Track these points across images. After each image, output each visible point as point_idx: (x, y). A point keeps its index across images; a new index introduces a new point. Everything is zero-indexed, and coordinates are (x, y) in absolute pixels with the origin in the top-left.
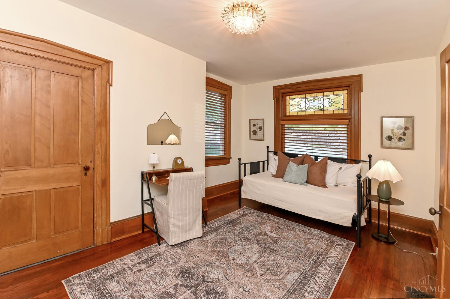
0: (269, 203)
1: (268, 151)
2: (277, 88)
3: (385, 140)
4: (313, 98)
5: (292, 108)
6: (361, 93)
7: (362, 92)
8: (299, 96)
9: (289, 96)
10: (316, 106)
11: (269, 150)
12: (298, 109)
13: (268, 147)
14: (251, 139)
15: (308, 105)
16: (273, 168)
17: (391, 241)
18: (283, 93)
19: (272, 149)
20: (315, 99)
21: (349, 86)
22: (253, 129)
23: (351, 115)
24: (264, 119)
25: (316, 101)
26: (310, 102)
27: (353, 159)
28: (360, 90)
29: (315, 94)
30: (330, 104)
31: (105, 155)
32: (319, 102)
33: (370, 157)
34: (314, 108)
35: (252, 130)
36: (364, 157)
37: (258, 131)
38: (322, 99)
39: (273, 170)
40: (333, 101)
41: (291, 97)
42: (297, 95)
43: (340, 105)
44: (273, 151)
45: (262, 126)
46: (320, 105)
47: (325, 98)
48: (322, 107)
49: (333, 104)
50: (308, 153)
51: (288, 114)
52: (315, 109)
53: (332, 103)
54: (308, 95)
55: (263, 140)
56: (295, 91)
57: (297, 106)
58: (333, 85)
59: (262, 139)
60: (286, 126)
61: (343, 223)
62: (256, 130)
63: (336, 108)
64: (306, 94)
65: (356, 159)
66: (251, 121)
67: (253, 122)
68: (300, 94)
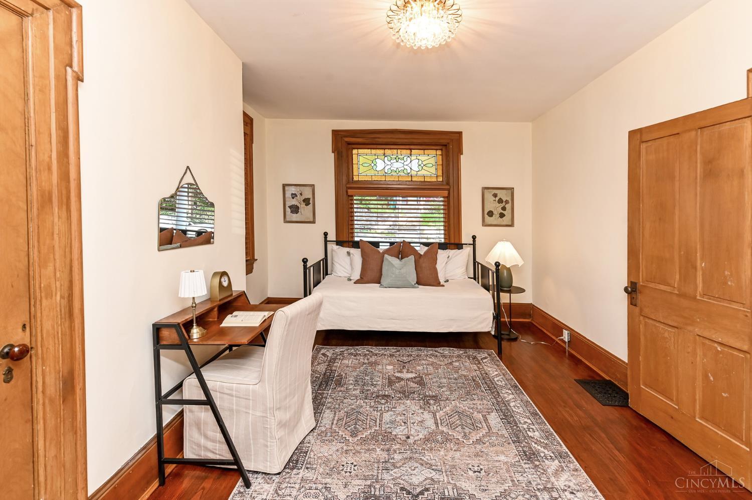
0: (370, 327)
1: (326, 241)
2: (339, 134)
3: (486, 216)
4: (395, 157)
5: (362, 169)
6: (461, 156)
7: (462, 154)
8: (374, 151)
9: (358, 149)
10: (400, 169)
11: (328, 239)
12: (372, 172)
13: (326, 234)
14: (286, 221)
15: (389, 167)
16: (343, 269)
17: (513, 337)
18: (349, 144)
19: (332, 236)
20: (399, 158)
21: (446, 145)
22: (291, 202)
23: (448, 184)
24: (314, 185)
25: (400, 161)
26: (392, 161)
27: (453, 242)
28: (460, 152)
29: (399, 151)
30: (421, 168)
31: (69, 296)
32: (405, 163)
33: (474, 238)
34: (397, 172)
35: (288, 204)
36: (466, 239)
37: (302, 206)
38: (409, 159)
39: (344, 273)
40: (424, 163)
41: (360, 150)
42: (371, 149)
43: (433, 170)
44: (335, 240)
45: (310, 196)
46: (406, 167)
47: (413, 158)
48: (409, 171)
49: (424, 167)
50: (405, 239)
51: (355, 179)
52: (399, 173)
53: (422, 165)
54: (388, 152)
55: (314, 222)
56: (367, 143)
57: (371, 167)
58: (426, 141)
59: (312, 220)
60: (355, 198)
61: (482, 328)
62: (299, 205)
63: (428, 173)
64: (385, 149)
65: (457, 242)
66: (287, 188)
67: (290, 191)
68: (376, 149)
